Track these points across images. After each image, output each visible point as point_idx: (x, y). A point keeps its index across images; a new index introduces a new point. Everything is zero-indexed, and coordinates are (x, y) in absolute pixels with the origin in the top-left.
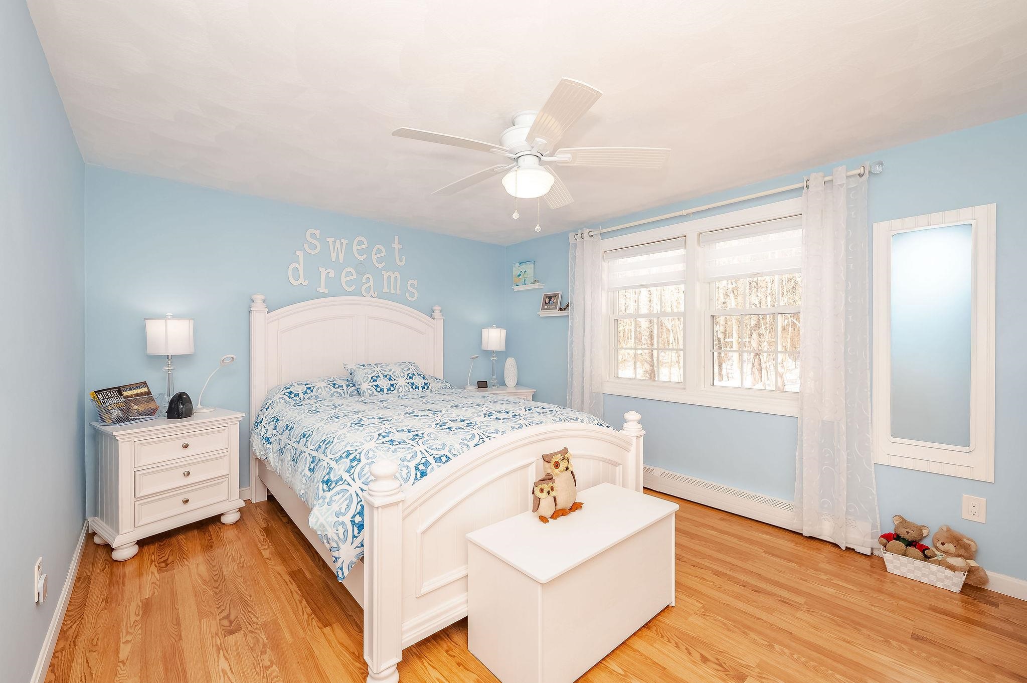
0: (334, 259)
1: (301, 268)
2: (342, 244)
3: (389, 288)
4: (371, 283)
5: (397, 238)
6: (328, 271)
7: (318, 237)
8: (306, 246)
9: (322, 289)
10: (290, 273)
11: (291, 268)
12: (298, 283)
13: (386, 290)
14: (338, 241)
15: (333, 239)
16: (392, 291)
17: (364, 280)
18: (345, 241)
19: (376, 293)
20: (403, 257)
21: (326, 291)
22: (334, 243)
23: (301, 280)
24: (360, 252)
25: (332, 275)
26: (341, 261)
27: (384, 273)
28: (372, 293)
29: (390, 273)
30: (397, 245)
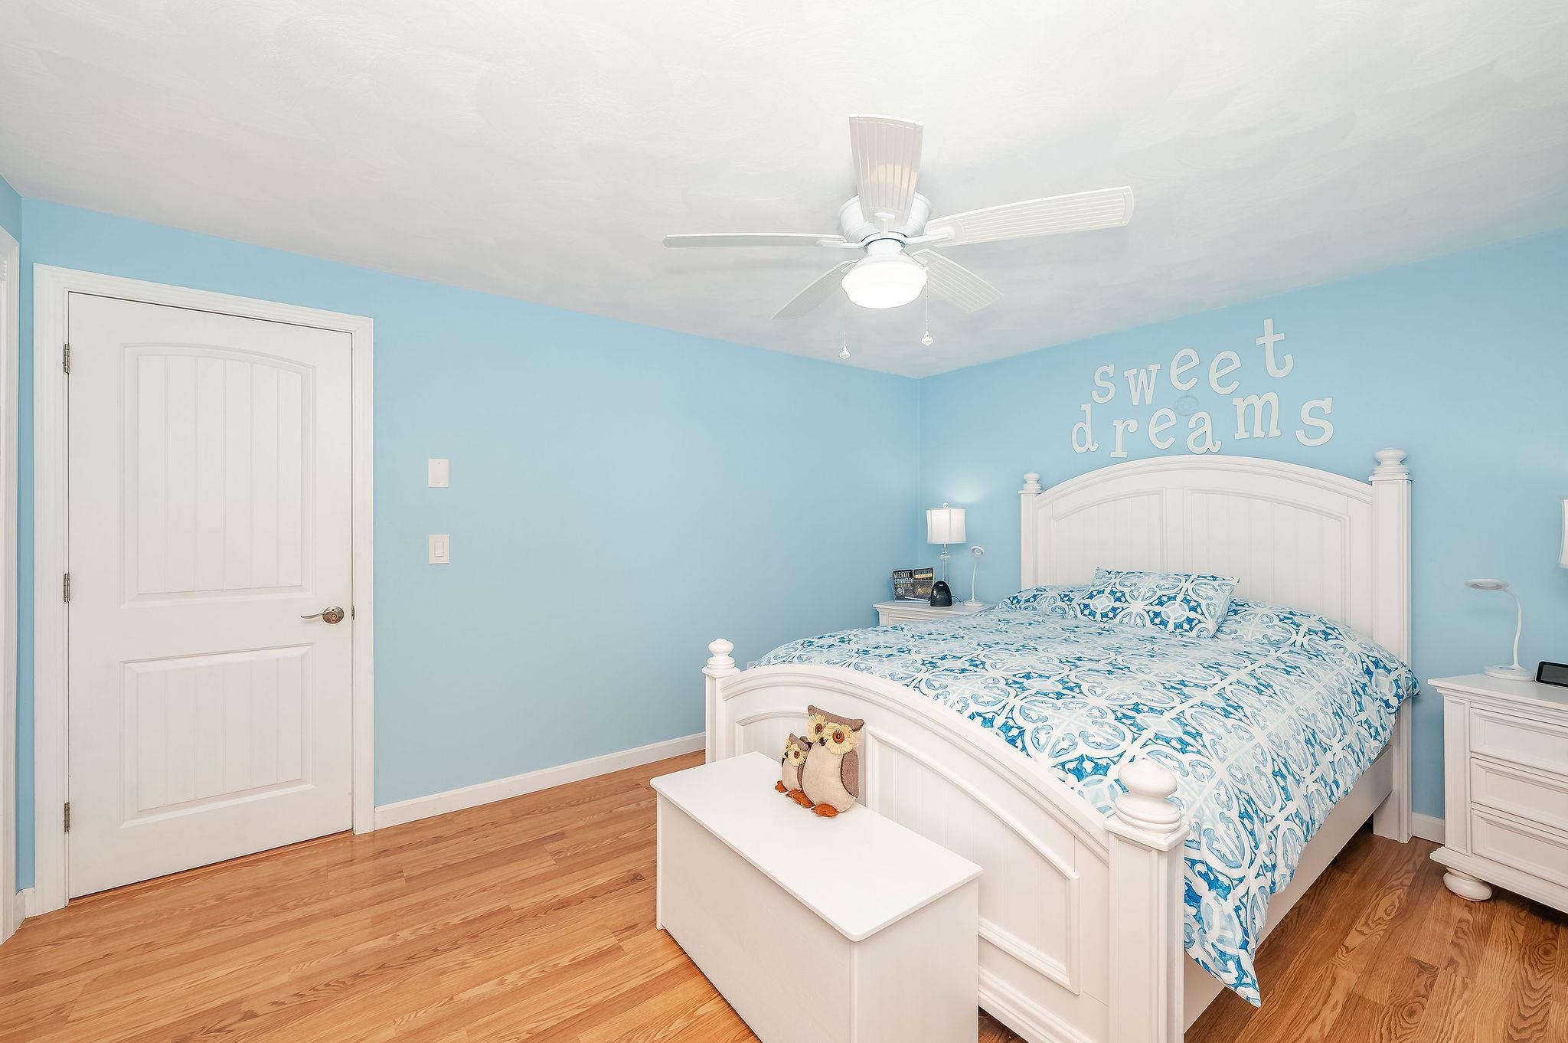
0: (1136, 402)
1: (1087, 428)
2: (1149, 373)
3: (1249, 428)
4: (1208, 427)
5: (1268, 324)
6: (1126, 423)
7: (1111, 375)
8: (1094, 393)
9: (1119, 453)
10: (1074, 438)
11: (1075, 430)
12: (1084, 449)
13: (1242, 434)
14: (1143, 371)
15: (1135, 371)
16: (1258, 432)
17: (1192, 424)
18: (1154, 368)
19: (1218, 443)
20: (1288, 358)
21: (1124, 455)
22: (1136, 376)
23: (1088, 445)
24: (1183, 378)
25: (1133, 426)
26: (1149, 402)
27: (1236, 401)
28: (1209, 444)
29: (1253, 399)
30: (1269, 339)
